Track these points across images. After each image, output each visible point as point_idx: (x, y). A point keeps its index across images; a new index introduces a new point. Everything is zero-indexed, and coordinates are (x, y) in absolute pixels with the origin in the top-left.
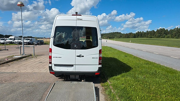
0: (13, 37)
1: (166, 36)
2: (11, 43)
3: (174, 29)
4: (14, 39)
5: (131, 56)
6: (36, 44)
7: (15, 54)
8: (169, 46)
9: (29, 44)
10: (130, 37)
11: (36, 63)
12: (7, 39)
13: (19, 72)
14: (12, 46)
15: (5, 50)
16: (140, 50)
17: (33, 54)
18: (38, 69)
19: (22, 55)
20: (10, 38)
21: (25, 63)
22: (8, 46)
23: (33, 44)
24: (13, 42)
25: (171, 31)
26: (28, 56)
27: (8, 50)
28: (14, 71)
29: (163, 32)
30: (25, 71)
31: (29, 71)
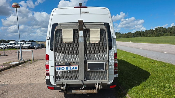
0: (13, 42)
1: (165, 34)
2: (12, 48)
3: (172, 27)
4: (15, 44)
5: (139, 57)
6: (36, 48)
7: (13, 60)
8: (171, 44)
9: (29, 48)
10: (129, 36)
11: (33, 70)
12: (8, 43)
13: (12, 83)
14: (12, 50)
15: (4, 55)
16: (145, 49)
17: (32, 59)
18: (35, 78)
19: (20, 60)
20: (10, 42)
21: (22, 70)
22: (8, 51)
23: (34, 48)
24: (14, 47)
25: (170, 29)
26: (27, 62)
27: (7, 55)
28: (6, 83)
29: (161, 31)
30: (20, 81)
31: (25, 81)
